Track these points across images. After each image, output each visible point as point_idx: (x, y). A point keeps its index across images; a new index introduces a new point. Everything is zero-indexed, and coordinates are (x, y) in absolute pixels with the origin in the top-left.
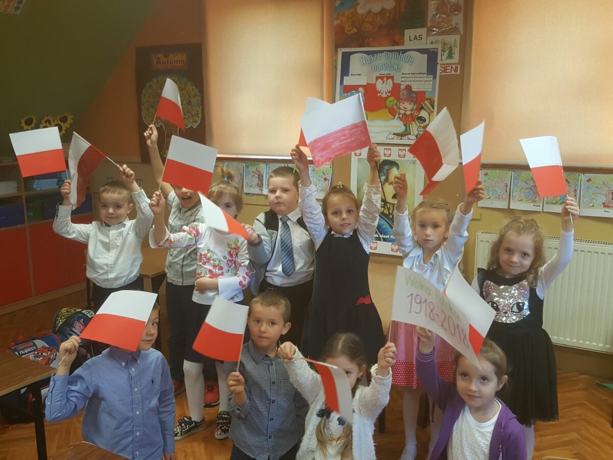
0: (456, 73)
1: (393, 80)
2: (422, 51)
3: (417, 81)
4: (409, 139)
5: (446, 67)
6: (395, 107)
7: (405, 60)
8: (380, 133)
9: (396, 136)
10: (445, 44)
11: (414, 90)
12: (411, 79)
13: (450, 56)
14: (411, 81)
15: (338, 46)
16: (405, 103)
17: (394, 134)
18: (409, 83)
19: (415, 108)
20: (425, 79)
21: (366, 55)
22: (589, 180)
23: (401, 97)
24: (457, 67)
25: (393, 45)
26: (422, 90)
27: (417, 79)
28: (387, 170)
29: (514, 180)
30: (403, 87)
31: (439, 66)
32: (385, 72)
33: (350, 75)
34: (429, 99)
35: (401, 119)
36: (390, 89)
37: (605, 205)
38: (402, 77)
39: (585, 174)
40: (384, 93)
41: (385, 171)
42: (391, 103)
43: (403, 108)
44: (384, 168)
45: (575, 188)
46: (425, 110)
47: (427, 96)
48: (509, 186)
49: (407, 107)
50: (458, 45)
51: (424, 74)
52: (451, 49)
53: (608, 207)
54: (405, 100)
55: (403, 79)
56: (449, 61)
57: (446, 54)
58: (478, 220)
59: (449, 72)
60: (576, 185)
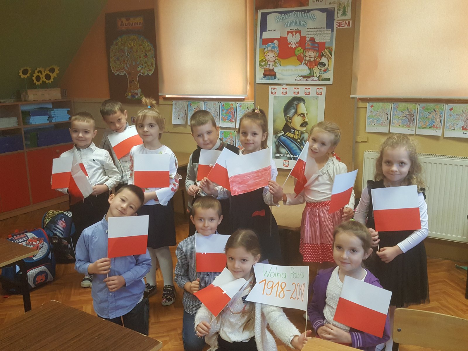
0: (349, 27)
1: (300, 34)
2: (322, 10)
3: (319, 34)
4: (313, 80)
5: (341, 22)
6: (302, 55)
7: (309, 17)
8: (290, 76)
9: (303, 78)
10: (340, 4)
11: (317, 41)
12: (314, 33)
13: (344, 13)
14: (314, 34)
15: (258, 8)
16: (310, 52)
17: (301, 76)
18: (313, 36)
19: (317, 55)
20: (325, 32)
21: (280, 15)
22: (451, 109)
23: (307, 47)
24: (349, 23)
25: (301, 6)
26: (323, 41)
27: (319, 33)
28: (296, 105)
29: (393, 110)
30: (308, 39)
31: (335, 22)
32: (294, 28)
33: (267, 30)
34: (329, 48)
35: (307, 65)
36: (298, 41)
37: (463, 128)
38: (307, 31)
39: (448, 105)
40: (294, 44)
41: (295, 106)
42: (299, 52)
43: (308, 56)
44: (294, 103)
45: (440, 115)
46: (325, 56)
47: (327, 46)
48: (389, 115)
49: (311, 55)
50: (350, 5)
51: (324, 28)
52: (344, 7)
53: (466, 129)
54: (310, 49)
55: (308, 33)
56: (344, 18)
57: (341, 12)
58: (365, 142)
59: (343, 26)
60: (441, 113)
